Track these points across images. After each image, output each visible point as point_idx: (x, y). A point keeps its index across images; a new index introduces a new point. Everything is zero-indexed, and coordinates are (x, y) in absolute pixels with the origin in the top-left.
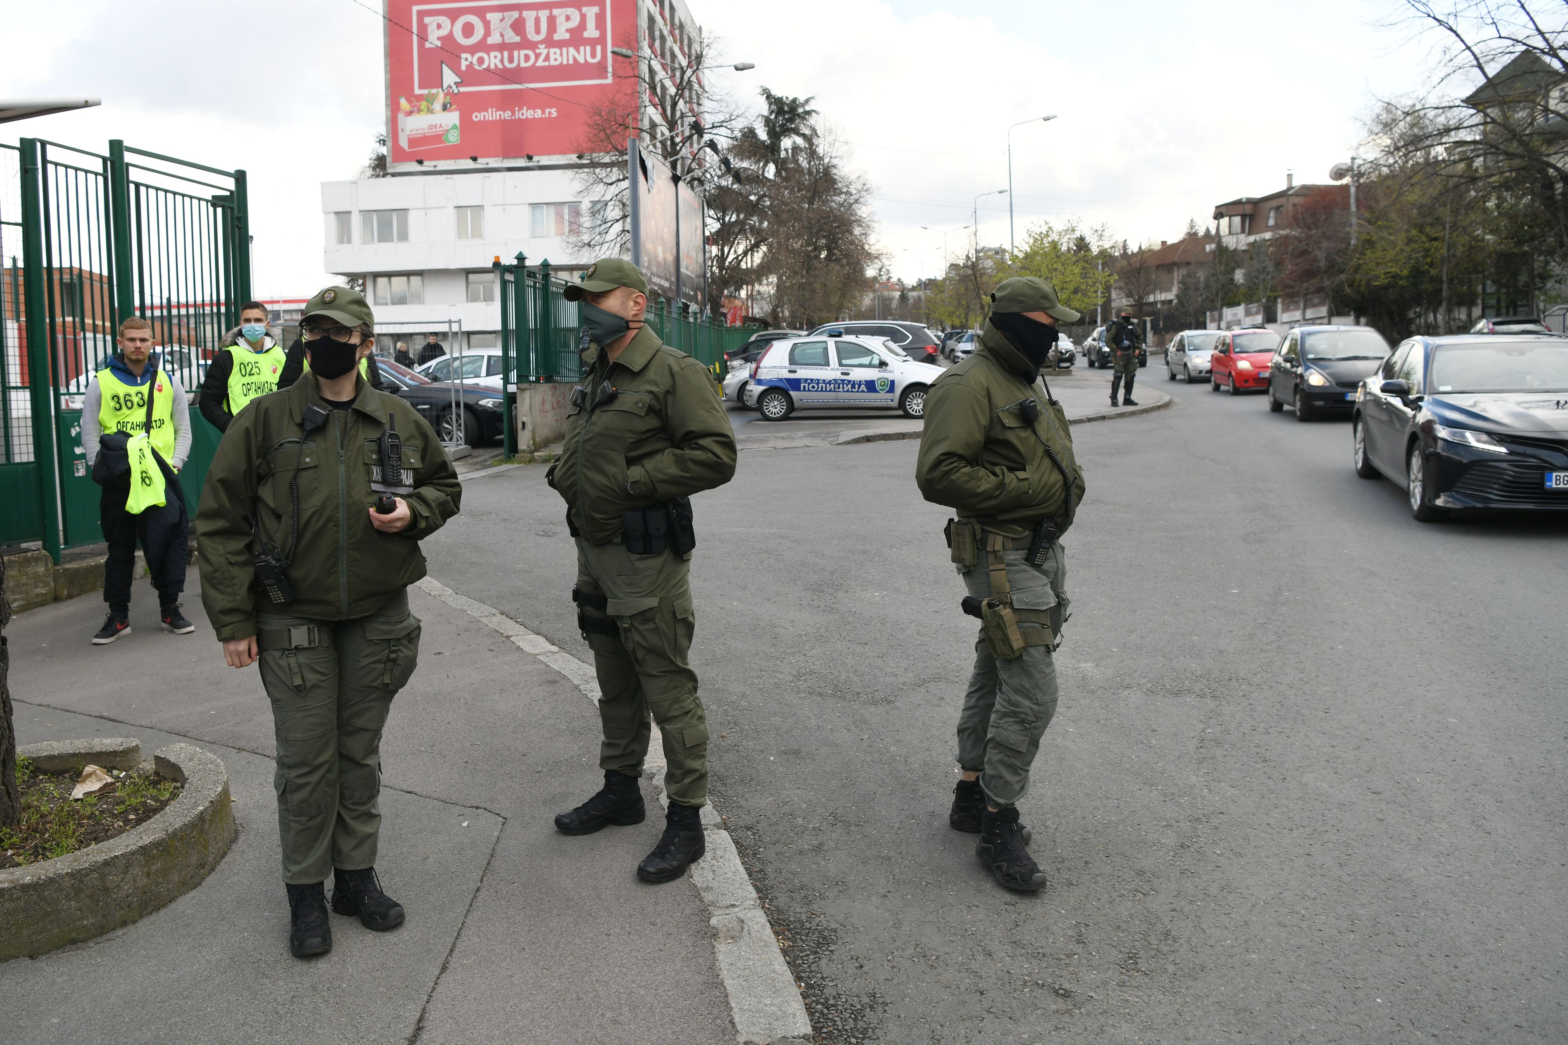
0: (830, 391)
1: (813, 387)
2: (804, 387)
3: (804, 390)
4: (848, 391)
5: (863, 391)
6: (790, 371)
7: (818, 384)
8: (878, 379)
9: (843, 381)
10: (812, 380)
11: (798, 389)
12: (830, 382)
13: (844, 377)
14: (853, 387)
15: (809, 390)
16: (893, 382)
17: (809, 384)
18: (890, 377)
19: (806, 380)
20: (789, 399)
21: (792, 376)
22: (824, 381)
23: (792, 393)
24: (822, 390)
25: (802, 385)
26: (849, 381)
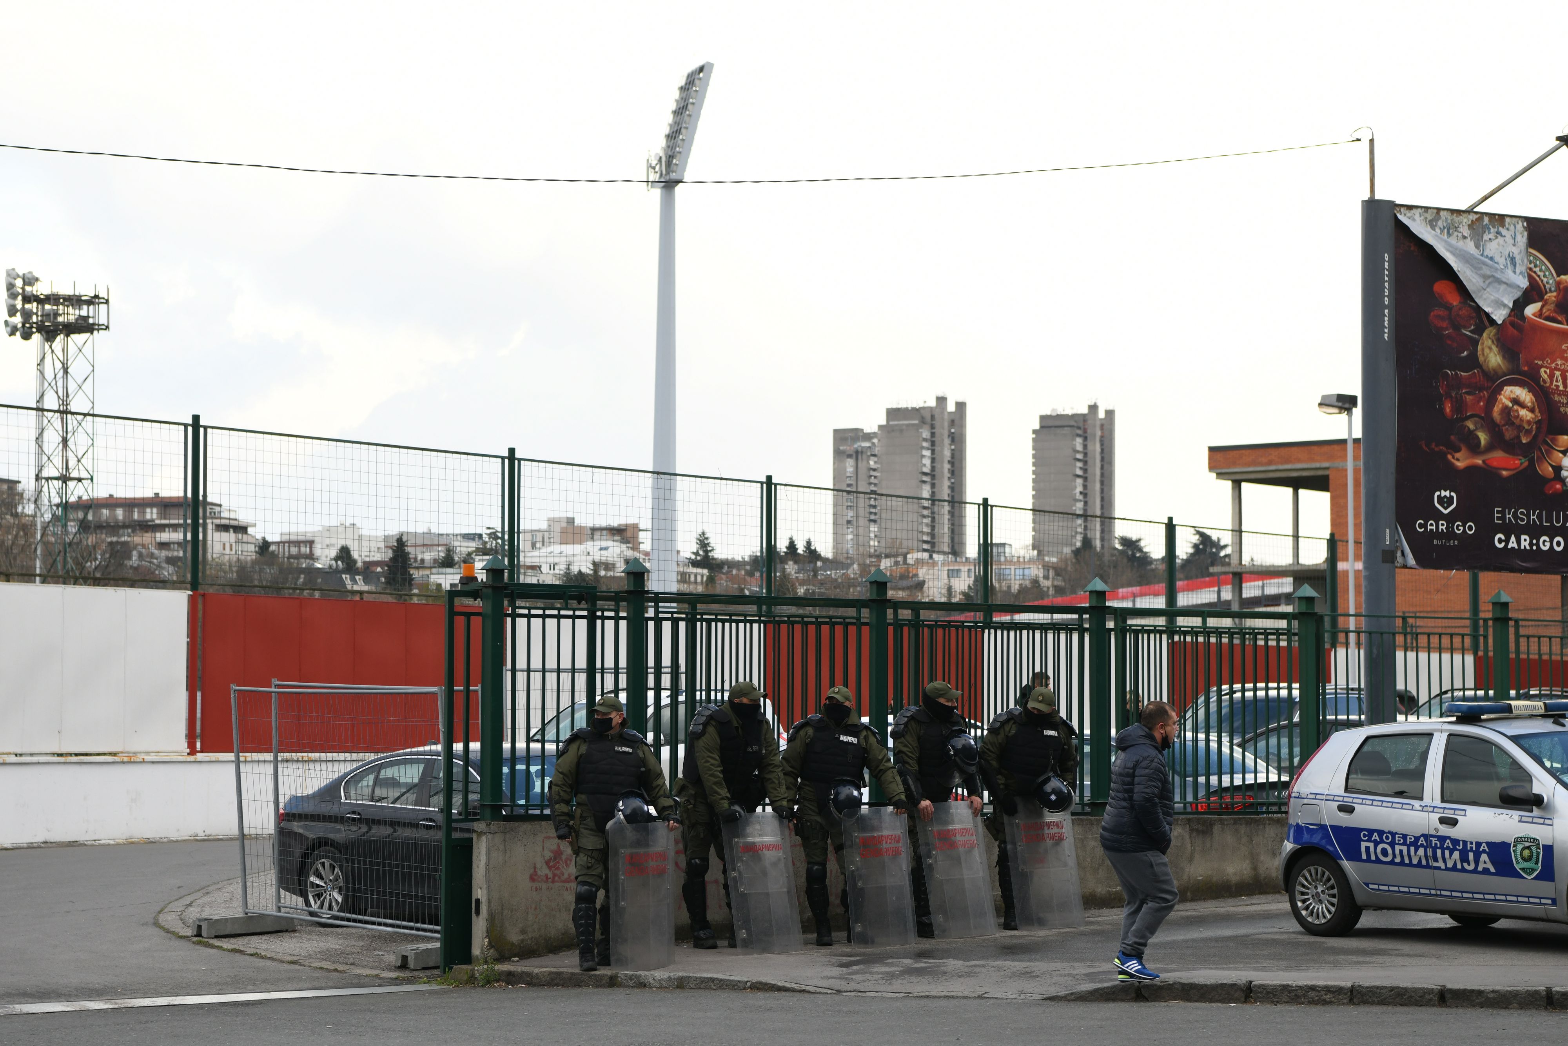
0: (1419, 865)
1: (1384, 852)
2: (1367, 848)
3: (1369, 860)
4: (1454, 868)
5: (1486, 871)
6: (1341, 808)
7: (1392, 844)
8: (1518, 840)
9: (1442, 839)
10: (1381, 833)
11: (1354, 855)
12: (1415, 843)
13: (1444, 830)
14: (1464, 859)
15: (1378, 861)
16: (1549, 849)
17: (1376, 844)
18: (1540, 833)
19: (1371, 832)
20: (1342, 877)
21: (1344, 820)
22: (1405, 836)
23: (1346, 864)
24: (1402, 863)
25: (1363, 845)
26: (1455, 842)
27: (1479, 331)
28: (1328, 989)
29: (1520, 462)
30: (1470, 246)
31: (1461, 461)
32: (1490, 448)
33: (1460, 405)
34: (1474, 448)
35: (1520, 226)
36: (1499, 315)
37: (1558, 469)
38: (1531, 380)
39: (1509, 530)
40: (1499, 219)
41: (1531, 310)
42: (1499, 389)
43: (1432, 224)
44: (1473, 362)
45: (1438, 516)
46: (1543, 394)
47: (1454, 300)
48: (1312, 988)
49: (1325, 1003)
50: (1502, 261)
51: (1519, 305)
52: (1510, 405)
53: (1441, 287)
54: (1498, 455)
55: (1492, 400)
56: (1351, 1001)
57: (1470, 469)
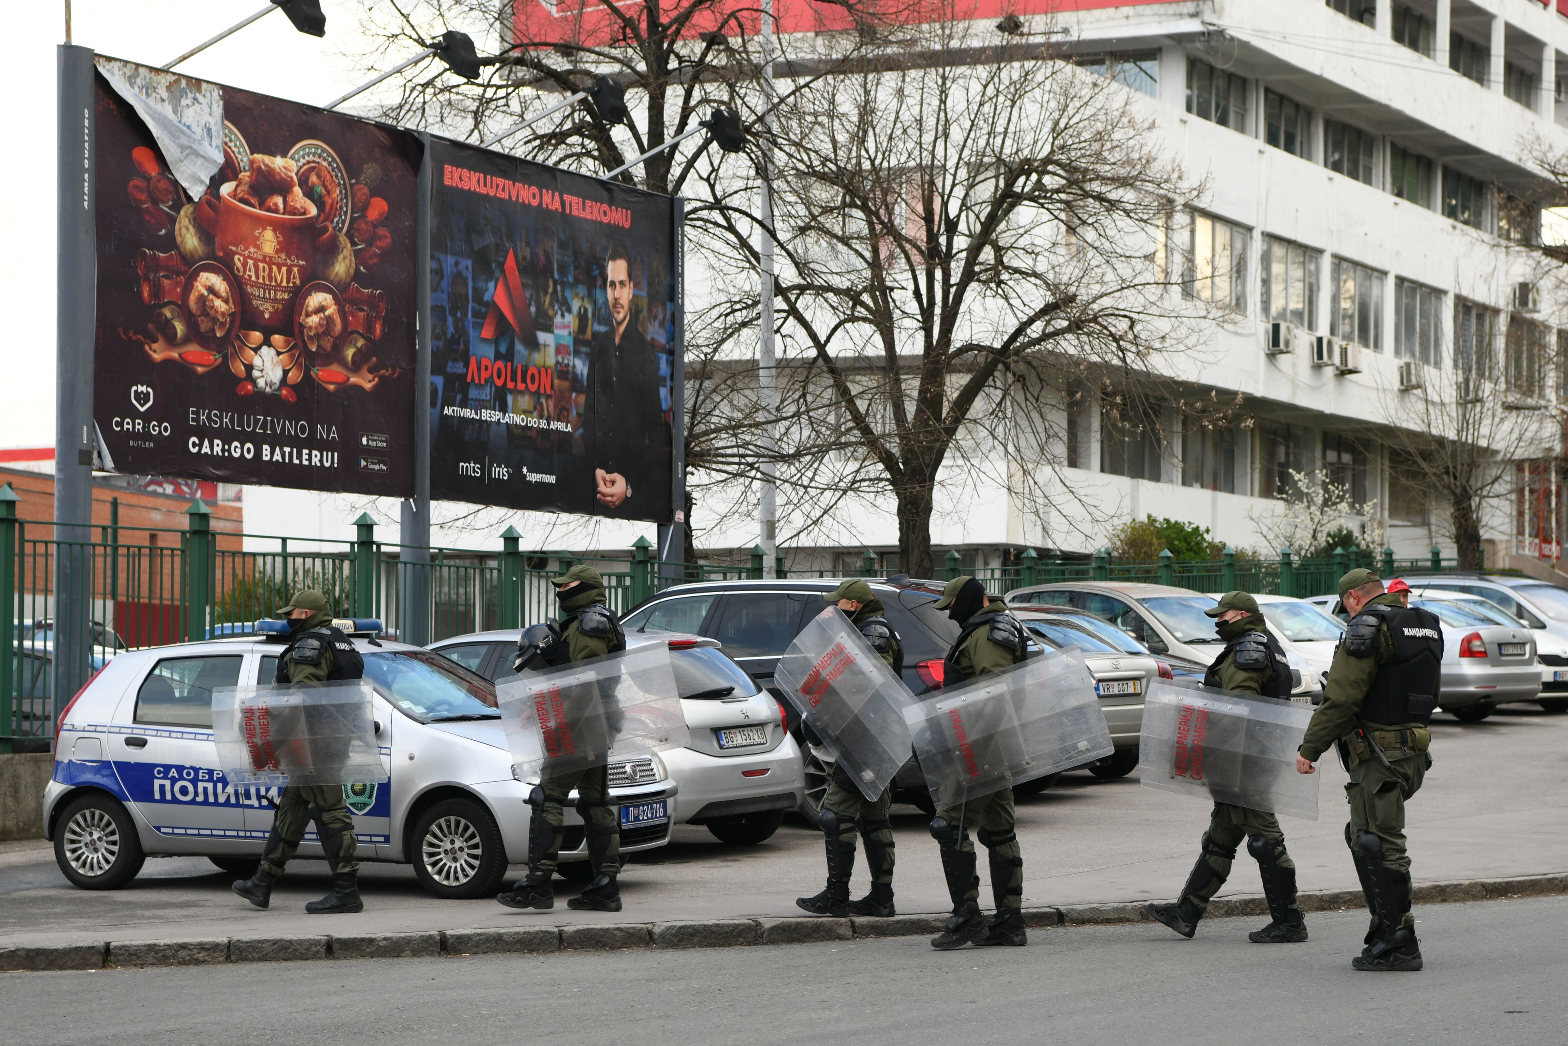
0: (227, 803)
1: (184, 791)
2: (162, 787)
3: (163, 800)
6: (130, 742)
7: (195, 782)
10: (180, 768)
11: (145, 794)
15: (175, 800)
16: (386, 782)
17: (174, 781)
19: (167, 768)
20: (126, 821)
21: (133, 756)
22: (210, 772)
23: (133, 807)
24: (206, 802)
25: (157, 783)
27: (177, 208)
28: (201, 947)
29: (215, 358)
30: (167, 110)
31: (158, 353)
32: (186, 340)
33: (157, 291)
34: (171, 340)
35: (216, 93)
36: (196, 192)
37: (249, 368)
38: (225, 268)
39: (205, 433)
40: (196, 83)
41: (226, 189)
42: (195, 276)
43: (131, 80)
44: (170, 242)
45: (134, 414)
46: (236, 283)
47: (153, 170)
48: (183, 946)
49: (197, 962)
50: (198, 131)
51: (216, 182)
52: (206, 293)
53: (140, 154)
54: (193, 349)
55: (188, 287)
56: (228, 959)
57: (168, 362)
